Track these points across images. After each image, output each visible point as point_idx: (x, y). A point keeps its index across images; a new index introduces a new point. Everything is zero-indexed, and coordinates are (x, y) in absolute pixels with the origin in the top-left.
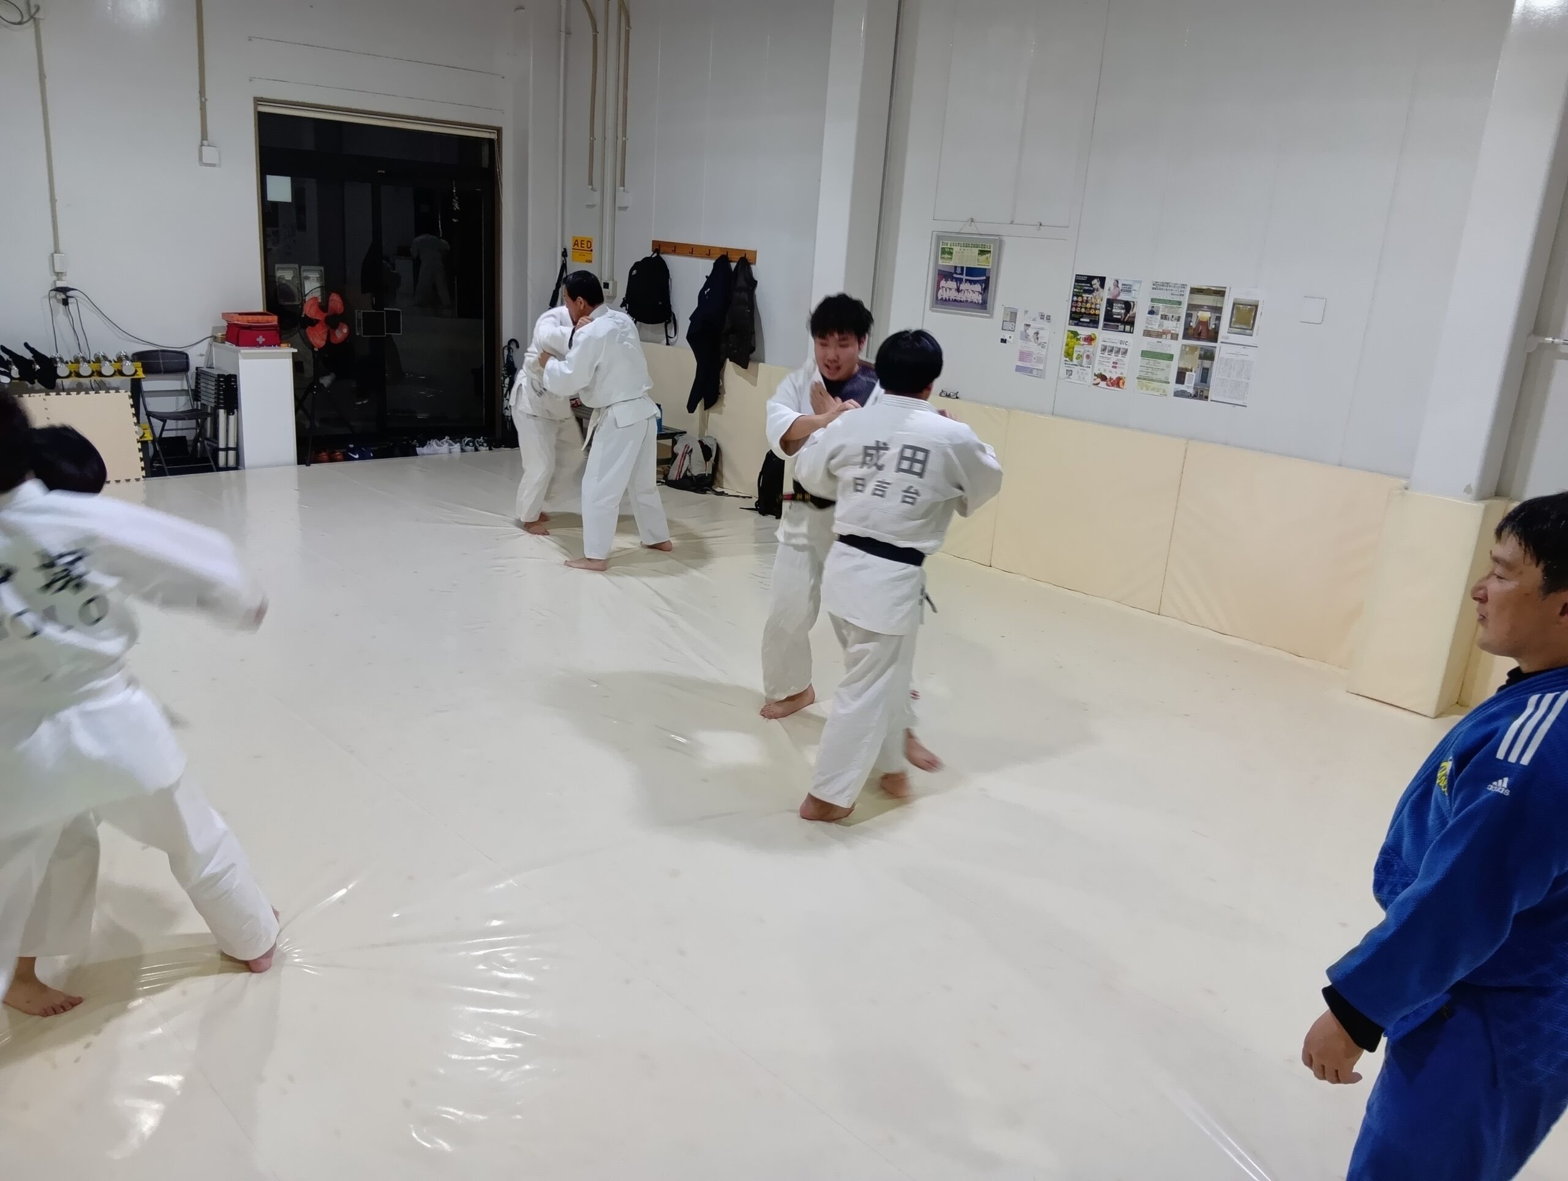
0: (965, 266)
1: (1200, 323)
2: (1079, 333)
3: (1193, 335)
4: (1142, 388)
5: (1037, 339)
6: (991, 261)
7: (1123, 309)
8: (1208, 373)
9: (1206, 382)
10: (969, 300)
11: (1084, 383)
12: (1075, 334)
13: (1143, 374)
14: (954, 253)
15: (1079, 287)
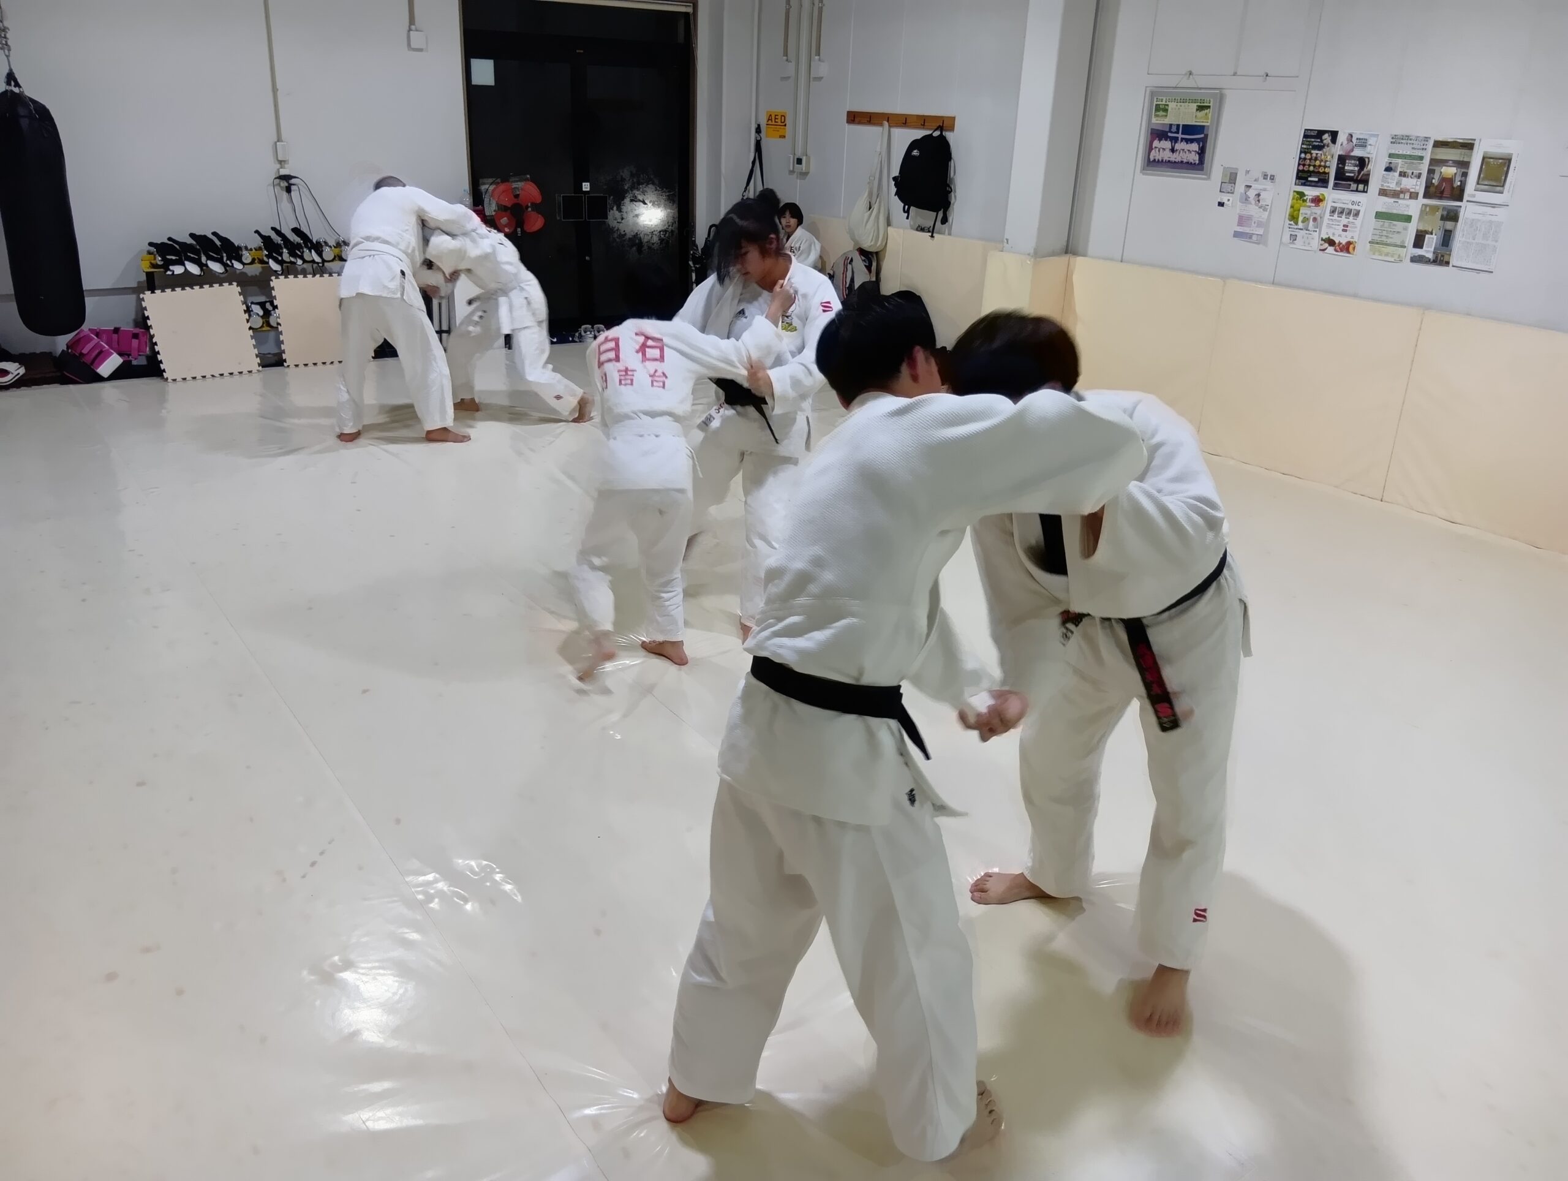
0: (1181, 123)
1: (1443, 180)
2: (1306, 193)
3: (1435, 192)
4: (1374, 254)
5: (1259, 201)
6: (1210, 117)
7: (1357, 166)
8: (1450, 236)
9: (1447, 246)
10: (1185, 161)
11: (1310, 249)
12: (1301, 195)
13: (1376, 238)
14: (1170, 110)
15: (1308, 143)
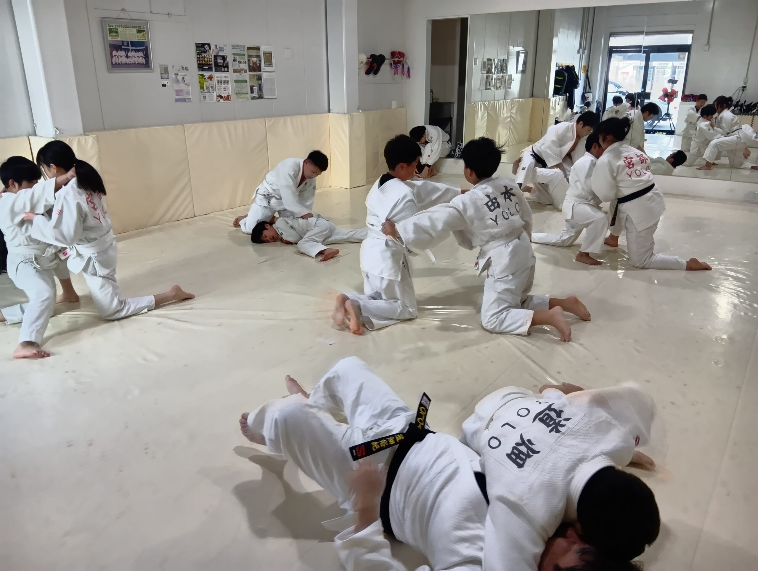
0: (129, 40)
2: (205, 74)
4: (238, 99)
5: (184, 81)
6: (146, 37)
7: (221, 60)
8: (261, 87)
10: (137, 62)
12: (203, 76)
13: (237, 92)
14: (119, 32)
15: (199, 50)
